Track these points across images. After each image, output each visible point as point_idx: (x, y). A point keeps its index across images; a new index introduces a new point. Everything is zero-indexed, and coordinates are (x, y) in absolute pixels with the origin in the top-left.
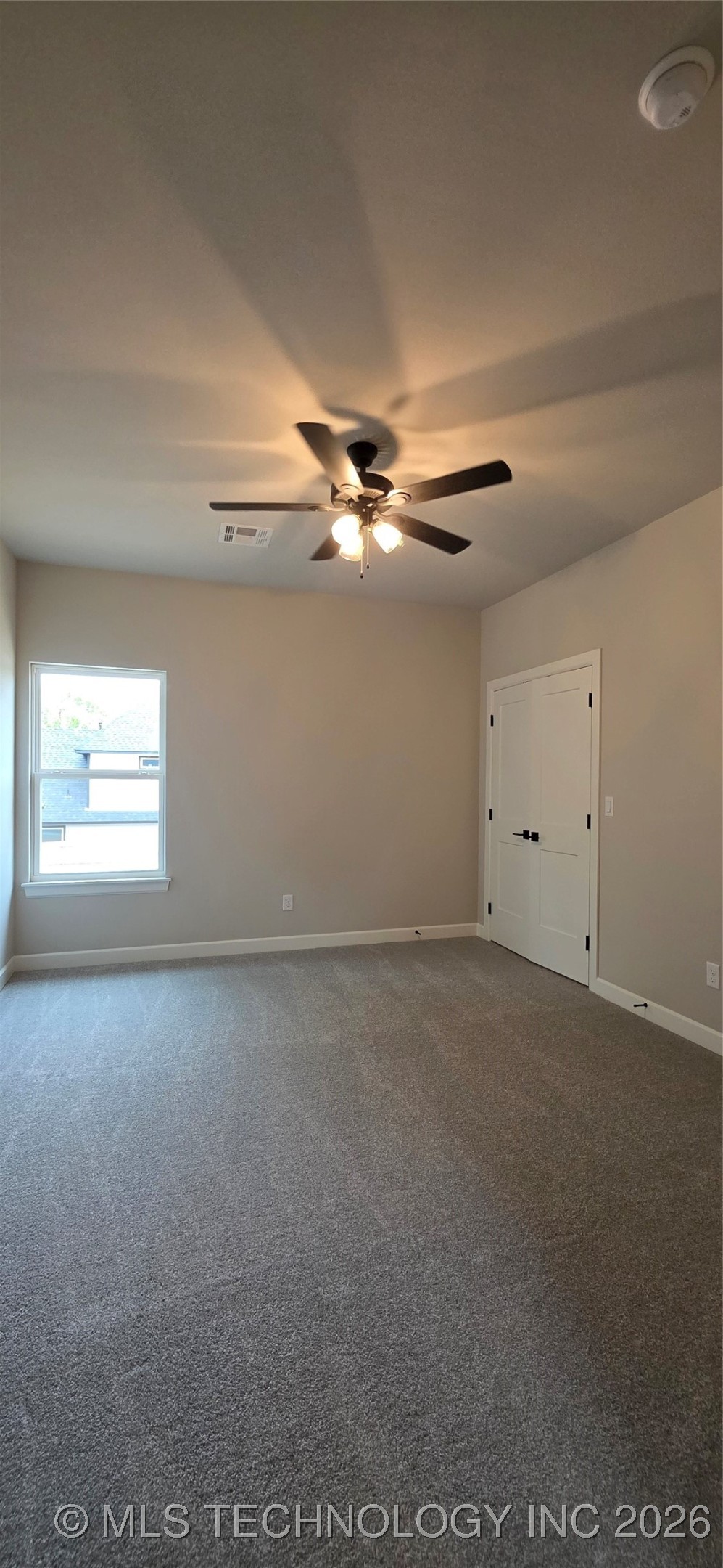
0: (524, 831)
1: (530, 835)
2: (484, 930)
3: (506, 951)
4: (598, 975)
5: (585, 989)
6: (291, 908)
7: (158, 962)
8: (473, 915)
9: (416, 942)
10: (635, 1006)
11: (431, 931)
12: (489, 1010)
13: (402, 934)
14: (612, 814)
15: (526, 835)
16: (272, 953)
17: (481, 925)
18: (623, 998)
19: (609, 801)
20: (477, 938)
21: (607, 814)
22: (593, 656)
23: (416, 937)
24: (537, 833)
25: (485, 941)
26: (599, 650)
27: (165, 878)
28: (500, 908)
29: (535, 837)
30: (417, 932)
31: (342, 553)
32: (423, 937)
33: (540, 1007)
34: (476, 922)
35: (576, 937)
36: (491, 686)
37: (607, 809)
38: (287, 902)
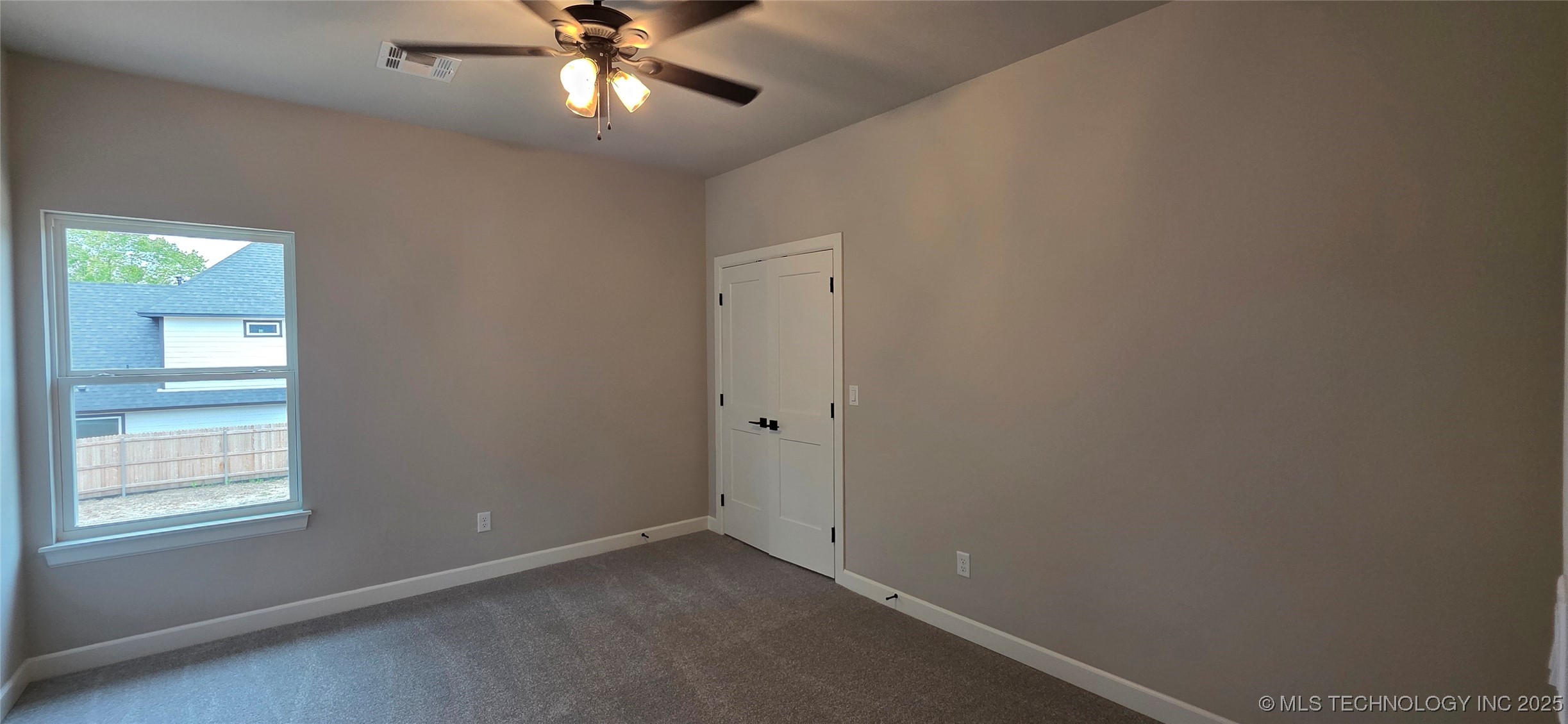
0: (761, 419)
1: (768, 423)
2: (716, 523)
3: (743, 545)
4: (845, 568)
5: (831, 582)
6: (488, 528)
7: (295, 626)
8: (703, 507)
9: (643, 546)
10: (887, 599)
11: (660, 532)
12: (743, 627)
13: (627, 539)
14: (857, 403)
15: (763, 423)
16: (464, 586)
17: (713, 519)
18: (875, 590)
19: (854, 389)
20: (708, 530)
21: (851, 403)
22: (835, 240)
23: (643, 541)
24: (776, 422)
25: (719, 535)
26: (841, 233)
27: (301, 511)
28: (733, 499)
29: (774, 426)
30: (643, 535)
31: (570, 105)
32: (649, 540)
33: (795, 613)
34: (707, 515)
35: (820, 529)
36: (719, 262)
37: (852, 398)
38: (483, 521)
